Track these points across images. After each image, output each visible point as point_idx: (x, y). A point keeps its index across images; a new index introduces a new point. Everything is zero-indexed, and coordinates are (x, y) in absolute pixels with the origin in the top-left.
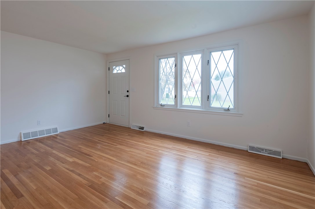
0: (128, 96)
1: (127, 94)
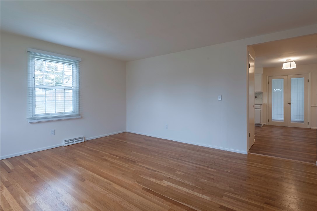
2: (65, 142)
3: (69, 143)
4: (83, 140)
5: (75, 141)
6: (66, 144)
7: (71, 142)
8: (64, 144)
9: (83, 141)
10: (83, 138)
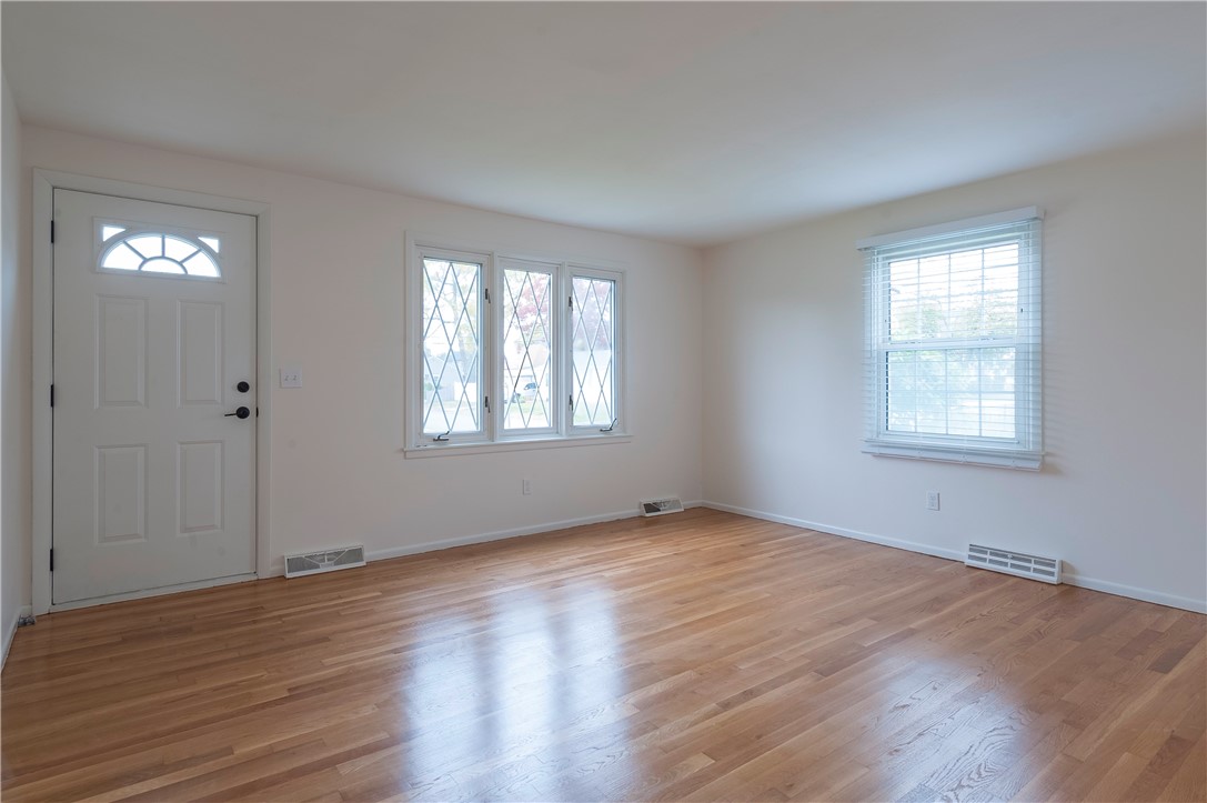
0: (242, 413)
1: (245, 400)
2: (971, 550)
3: (984, 560)
4: (1052, 574)
5: (1013, 566)
6: (970, 557)
7: (991, 561)
8: (963, 555)
9: (1054, 580)
10: (1053, 566)
